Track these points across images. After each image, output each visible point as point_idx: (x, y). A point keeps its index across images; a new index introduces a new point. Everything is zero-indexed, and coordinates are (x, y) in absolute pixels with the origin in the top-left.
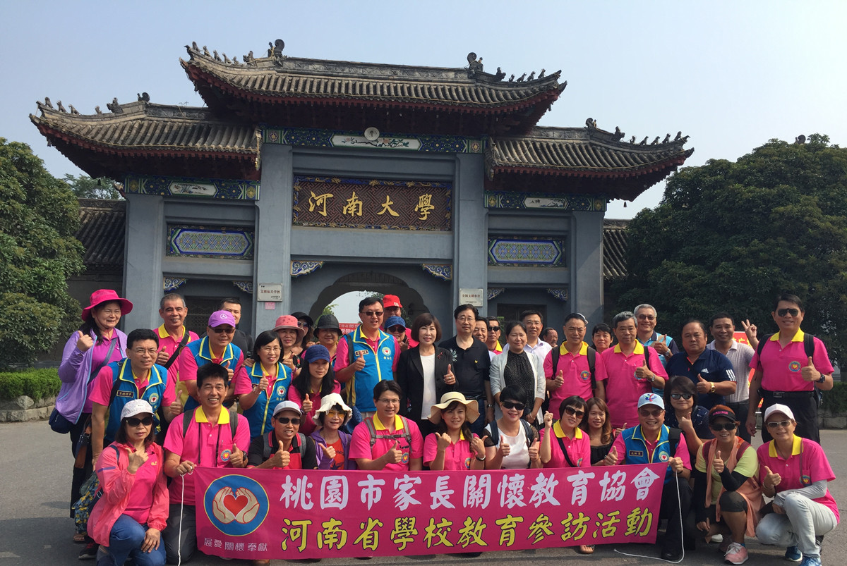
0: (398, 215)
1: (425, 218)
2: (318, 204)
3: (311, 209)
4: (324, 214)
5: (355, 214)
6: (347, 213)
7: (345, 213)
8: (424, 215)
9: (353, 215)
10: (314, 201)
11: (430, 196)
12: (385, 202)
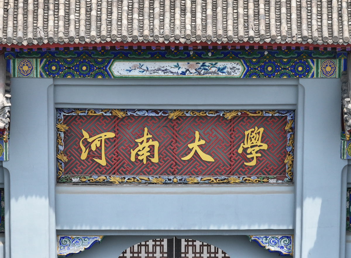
0: (213, 160)
1: (253, 163)
2: (93, 148)
3: (84, 156)
4: (103, 162)
5: (148, 159)
6: (136, 158)
7: (133, 159)
8: (253, 158)
9: (145, 162)
10: (87, 144)
11: (262, 130)
12: (193, 141)
